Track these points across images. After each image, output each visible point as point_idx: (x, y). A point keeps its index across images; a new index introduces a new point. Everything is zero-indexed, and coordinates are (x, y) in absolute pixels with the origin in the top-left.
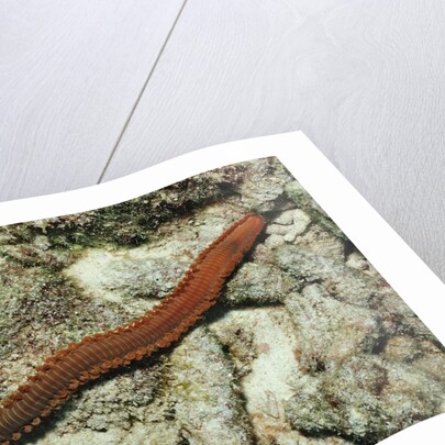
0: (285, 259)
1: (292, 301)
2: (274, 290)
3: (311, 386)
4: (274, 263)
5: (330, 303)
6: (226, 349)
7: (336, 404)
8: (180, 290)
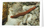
0: (35, 11)
1: (34, 15)
2: (33, 13)
3: (31, 20)
4: (34, 11)
5: (35, 16)
6: (28, 16)
7: (31, 22)
8: (28, 10)
